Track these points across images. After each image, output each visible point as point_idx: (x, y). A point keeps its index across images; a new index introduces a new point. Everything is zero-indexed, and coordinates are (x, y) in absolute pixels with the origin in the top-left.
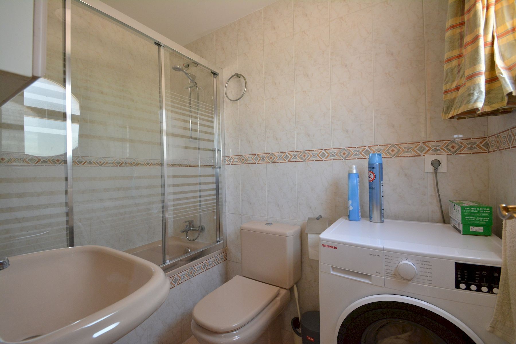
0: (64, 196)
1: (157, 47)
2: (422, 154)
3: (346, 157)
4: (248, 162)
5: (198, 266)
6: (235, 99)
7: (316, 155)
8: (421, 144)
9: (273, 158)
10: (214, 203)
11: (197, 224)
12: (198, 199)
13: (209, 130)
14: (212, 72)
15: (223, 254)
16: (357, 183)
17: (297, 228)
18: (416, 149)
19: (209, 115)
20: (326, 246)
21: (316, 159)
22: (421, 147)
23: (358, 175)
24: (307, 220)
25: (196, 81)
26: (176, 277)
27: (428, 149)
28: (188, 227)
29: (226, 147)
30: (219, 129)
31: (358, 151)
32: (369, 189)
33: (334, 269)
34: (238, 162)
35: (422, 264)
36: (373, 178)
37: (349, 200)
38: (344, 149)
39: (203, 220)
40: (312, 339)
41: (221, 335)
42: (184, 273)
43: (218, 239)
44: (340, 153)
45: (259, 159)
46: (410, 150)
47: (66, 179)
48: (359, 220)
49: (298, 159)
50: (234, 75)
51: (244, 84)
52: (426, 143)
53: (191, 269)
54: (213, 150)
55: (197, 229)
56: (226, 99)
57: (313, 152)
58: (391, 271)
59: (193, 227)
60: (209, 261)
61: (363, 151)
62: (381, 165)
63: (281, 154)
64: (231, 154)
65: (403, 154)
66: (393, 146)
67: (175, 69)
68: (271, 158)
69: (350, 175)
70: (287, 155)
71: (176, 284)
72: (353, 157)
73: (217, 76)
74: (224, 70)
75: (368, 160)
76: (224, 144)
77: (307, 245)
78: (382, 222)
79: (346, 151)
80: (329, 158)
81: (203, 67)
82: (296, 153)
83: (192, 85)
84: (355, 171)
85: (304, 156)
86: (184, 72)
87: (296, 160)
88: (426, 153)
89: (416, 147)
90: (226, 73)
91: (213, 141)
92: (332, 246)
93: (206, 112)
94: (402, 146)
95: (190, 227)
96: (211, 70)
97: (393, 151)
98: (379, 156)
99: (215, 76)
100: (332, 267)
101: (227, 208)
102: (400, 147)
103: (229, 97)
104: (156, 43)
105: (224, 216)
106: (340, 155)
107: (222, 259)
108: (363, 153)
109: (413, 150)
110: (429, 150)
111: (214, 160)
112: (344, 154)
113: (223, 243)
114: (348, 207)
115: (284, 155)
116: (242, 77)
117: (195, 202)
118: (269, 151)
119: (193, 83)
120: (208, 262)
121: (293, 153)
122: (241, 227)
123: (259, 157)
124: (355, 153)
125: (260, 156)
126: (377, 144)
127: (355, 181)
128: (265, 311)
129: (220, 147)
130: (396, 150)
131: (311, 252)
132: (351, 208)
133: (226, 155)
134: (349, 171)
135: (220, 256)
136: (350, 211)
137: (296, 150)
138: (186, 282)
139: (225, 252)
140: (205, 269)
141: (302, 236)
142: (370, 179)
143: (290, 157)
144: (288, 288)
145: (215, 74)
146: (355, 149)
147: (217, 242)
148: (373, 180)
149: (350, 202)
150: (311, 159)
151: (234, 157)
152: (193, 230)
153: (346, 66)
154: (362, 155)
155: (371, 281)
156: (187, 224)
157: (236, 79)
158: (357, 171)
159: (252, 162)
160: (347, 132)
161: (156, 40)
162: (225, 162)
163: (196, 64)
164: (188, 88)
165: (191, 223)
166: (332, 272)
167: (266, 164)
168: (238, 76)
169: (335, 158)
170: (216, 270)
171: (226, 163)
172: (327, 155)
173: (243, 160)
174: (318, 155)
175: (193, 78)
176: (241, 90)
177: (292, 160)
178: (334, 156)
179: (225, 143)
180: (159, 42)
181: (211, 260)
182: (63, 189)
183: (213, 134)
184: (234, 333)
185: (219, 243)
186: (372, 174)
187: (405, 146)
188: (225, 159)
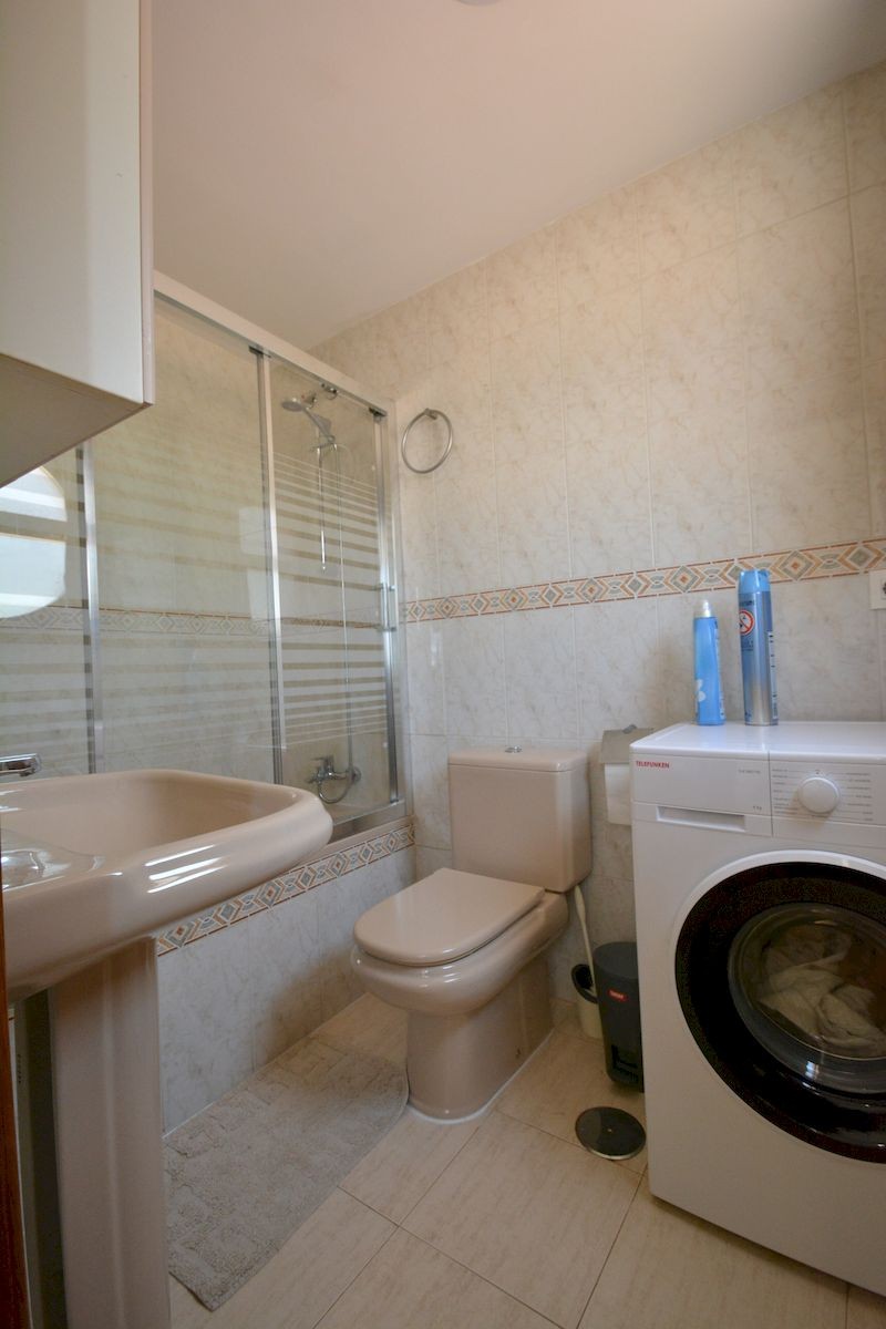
0: (81, 676)
1: (254, 356)
2: (861, 569)
3: (687, 588)
4: (459, 613)
5: (351, 852)
6: (425, 469)
7: (619, 587)
8: (860, 547)
9: (518, 600)
10: (381, 711)
11: (342, 764)
12: (344, 701)
13: (368, 542)
14: (371, 410)
15: (407, 830)
16: (713, 642)
17: (581, 756)
18: (847, 559)
19: (365, 506)
20: (646, 764)
21: (619, 595)
22: (860, 553)
23: (714, 621)
24: (601, 737)
25: (333, 433)
26: (306, 870)
27: (875, 556)
28: (323, 770)
29: (406, 582)
30: (390, 540)
31: (717, 571)
32: (742, 651)
33: (663, 810)
34: (437, 615)
35: (851, 781)
36: (748, 625)
37: (696, 679)
38: (684, 569)
39: (355, 757)
40: (620, 996)
41: (418, 971)
42: (323, 863)
43: (394, 797)
44: (675, 578)
45: (485, 603)
46: (835, 561)
47: (87, 640)
48: (721, 723)
49: (577, 599)
50: (422, 414)
51: (445, 434)
52: (871, 544)
53: (338, 856)
54: (378, 588)
55: (343, 775)
56: (403, 469)
57: (611, 580)
58: (786, 803)
59: (333, 771)
60: (376, 842)
61: (726, 570)
62: (766, 596)
63: (536, 590)
64: (417, 597)
65: (820, 572)
66: (795, 554)
67: (287, 405)
68: (514, 600)
69: (697, 621)
70: (550, 592)
71: (307, 888)
72: (703, 585)
73: (383, 419)
74: (397, 403)
75: (737, 589)
76: (402, 575)
77: (604, 795)
78: (774, 723)
79: (688, 572)
80: (649, 591)
81: (350, 399)
82: (571, 585)
83: (324, 441)
84: (707, 614)
85: (591, 590)
86: (307, 413)
87: (573, 600)
88: (870, 566)
89: (847, 554)
90: (402, 411)
91: (377, 568)
92: (660, 763)
93: (358, 500)
94: (817, 555)
95: (327, 771)
96: (367, 403)
97: (795, 566)
98: (763, 577)
99: (378, 418)
100: (659, 807)
101: (412, 722)
102: (811, 557)
103: (413, 466)
104: (252, 349)
105: (406, 741)
106: (675, 583)
107: (404, 841)
108: (726, 574)
109: (841, 560)
110: (877, 559)
111: (380, 612)
112: (684, 579)
113: (405, 804)
114: (696, 696)
115: (543, 592)
116: (440, 418)
117: (338, 707)
118: (510, 583)
119: (327, 436)
120: (373, 844)
121: (564, 586)
122: (449, 760)
123: (486, 600)
124: (707, 576)
125: (489, 596)
126: (758, 552)
127: (709, 634)
128: (511, 931)
129: (392, 582)
130: (803, 565)
131: (613, 809)
132: (702, 697)
133: (408, 599)
134: (695, 614)
135: (399, 833)
136: (699, 704)
137: (571, 577)
138: (328, 884)
139: (411, 824)
140: (367, 861)
141: (590, 773)
142: (744, 629)
143: (558, 594)
144: (561, 889)
145: (377, 414)
146: (707, 568)
147: (392, 802)
148: (749, 629)
149: (700, 683)
150: (608, 596)
151: (426, 604)
152: (333, 778)
153: (682, 379)
154: (726, 579)
155: (743, 826)
156: (320, 763)
157: (426, 423)
158: (712, 612)
159: (470, 612)
160: (689, 528)
161: (252, 343)
162: (405, 616)
163: (333, 391)
164: (314, 450)
165: (328, 762)
166: (659, 819)
167: (501, 615)
168: (432, 414)
169: (662, 591)
170: (393, 864)
171: (408, 619)
172: (644, 584)
173: (447, 607)
174: (623, 587)
175: (325, 427)
176: (438, 449)
177: (562, 601)
178: (661, 586)
179: (403, 571)
180: (258, 345)
181: (381, 840)
182: (82, 660)
183: (376, 551)
184: (445, 968)
185: (395, 804)
186: (747, 617)
187: (824, 552)
188: (405, 610)
